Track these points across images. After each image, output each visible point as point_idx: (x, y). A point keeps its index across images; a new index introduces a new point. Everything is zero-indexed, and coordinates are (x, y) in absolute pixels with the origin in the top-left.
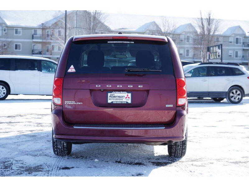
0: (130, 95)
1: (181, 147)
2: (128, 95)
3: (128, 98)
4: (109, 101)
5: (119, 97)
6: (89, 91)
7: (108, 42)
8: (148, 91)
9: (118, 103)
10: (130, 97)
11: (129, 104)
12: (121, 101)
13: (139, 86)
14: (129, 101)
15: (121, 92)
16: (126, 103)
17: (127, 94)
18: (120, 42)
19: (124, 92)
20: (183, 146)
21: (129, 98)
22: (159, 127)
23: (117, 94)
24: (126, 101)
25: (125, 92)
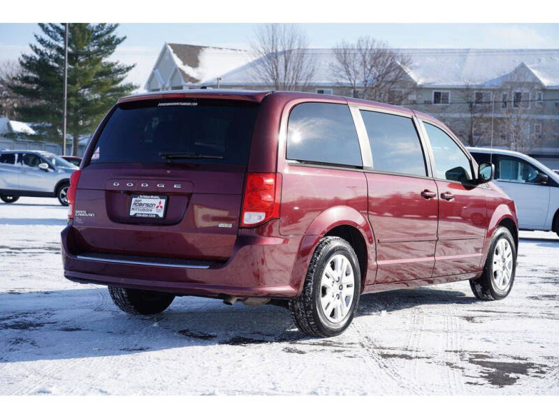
0: (163, 201)
1: (303, 313)
2: (160, 203)
3: (159, 208)
4: (132, 213)
5: (148, 205)
6: (104, 193)
7: (160, 104)
8: (189, 196)
9: (143, 216)
10: (163, 207)
11: (160, 219)
12: (149, 212)
13: (175, 186)
14: (161, 215)
15: (152, 197)
16: (154, 216)
17: (159, 200)
18: (185, 104)
19: (155, 197)
20: (306, 311)
21: (161, 207)
22: (199, 265)
23: (145, 200)
24: (157, 213)
25: (157, 197)
